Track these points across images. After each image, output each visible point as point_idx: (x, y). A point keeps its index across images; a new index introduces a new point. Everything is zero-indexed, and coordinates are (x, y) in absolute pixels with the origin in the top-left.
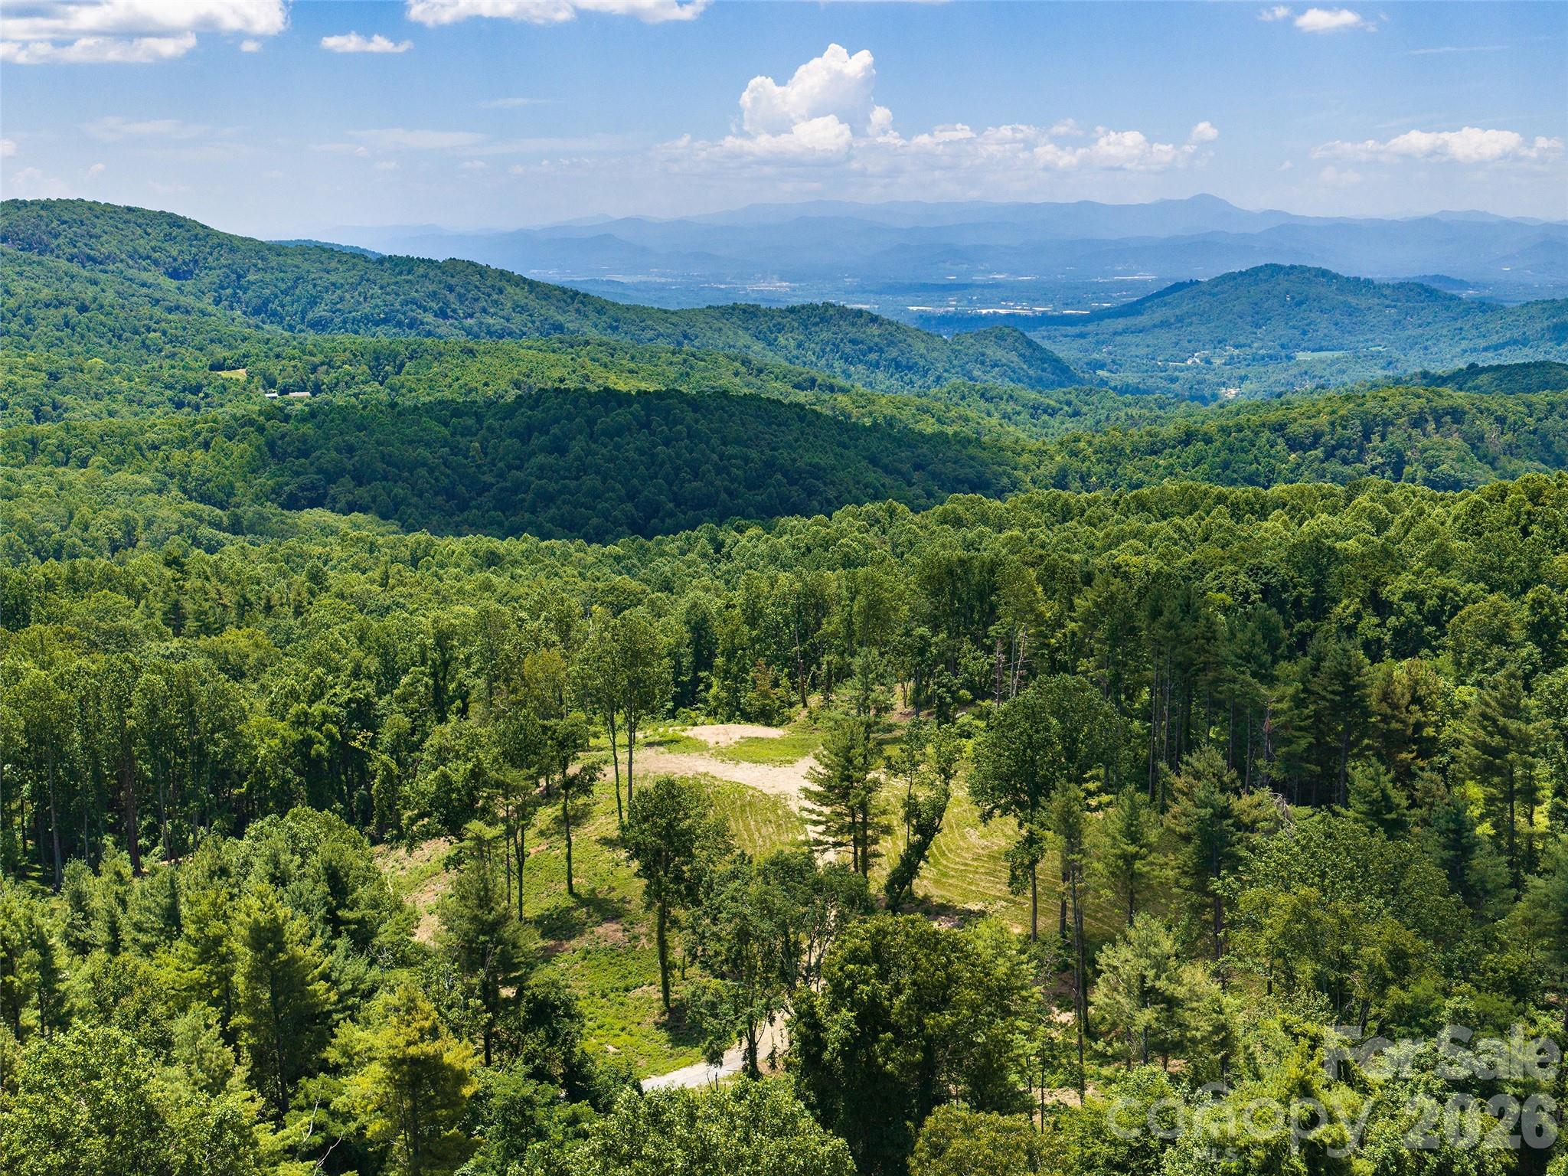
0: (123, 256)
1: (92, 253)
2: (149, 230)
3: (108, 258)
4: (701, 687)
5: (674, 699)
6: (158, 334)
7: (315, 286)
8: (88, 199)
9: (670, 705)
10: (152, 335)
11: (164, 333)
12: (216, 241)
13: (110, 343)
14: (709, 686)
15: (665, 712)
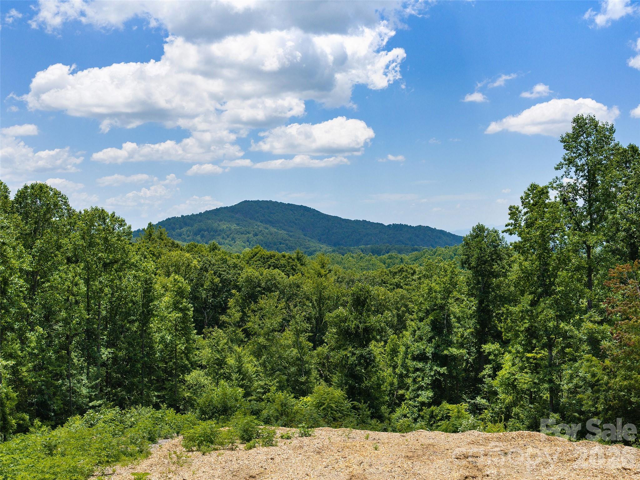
0: (283, 221)
1: (271, 219)
2: (295, 212)
3: (277, 221)
5: (434, 385)
6: (284, 245)
7: (360, 234)
8: (274, 200)
9: (426, 396)
11: (287, 245)
12: (321, 217)
15: (416, 407)
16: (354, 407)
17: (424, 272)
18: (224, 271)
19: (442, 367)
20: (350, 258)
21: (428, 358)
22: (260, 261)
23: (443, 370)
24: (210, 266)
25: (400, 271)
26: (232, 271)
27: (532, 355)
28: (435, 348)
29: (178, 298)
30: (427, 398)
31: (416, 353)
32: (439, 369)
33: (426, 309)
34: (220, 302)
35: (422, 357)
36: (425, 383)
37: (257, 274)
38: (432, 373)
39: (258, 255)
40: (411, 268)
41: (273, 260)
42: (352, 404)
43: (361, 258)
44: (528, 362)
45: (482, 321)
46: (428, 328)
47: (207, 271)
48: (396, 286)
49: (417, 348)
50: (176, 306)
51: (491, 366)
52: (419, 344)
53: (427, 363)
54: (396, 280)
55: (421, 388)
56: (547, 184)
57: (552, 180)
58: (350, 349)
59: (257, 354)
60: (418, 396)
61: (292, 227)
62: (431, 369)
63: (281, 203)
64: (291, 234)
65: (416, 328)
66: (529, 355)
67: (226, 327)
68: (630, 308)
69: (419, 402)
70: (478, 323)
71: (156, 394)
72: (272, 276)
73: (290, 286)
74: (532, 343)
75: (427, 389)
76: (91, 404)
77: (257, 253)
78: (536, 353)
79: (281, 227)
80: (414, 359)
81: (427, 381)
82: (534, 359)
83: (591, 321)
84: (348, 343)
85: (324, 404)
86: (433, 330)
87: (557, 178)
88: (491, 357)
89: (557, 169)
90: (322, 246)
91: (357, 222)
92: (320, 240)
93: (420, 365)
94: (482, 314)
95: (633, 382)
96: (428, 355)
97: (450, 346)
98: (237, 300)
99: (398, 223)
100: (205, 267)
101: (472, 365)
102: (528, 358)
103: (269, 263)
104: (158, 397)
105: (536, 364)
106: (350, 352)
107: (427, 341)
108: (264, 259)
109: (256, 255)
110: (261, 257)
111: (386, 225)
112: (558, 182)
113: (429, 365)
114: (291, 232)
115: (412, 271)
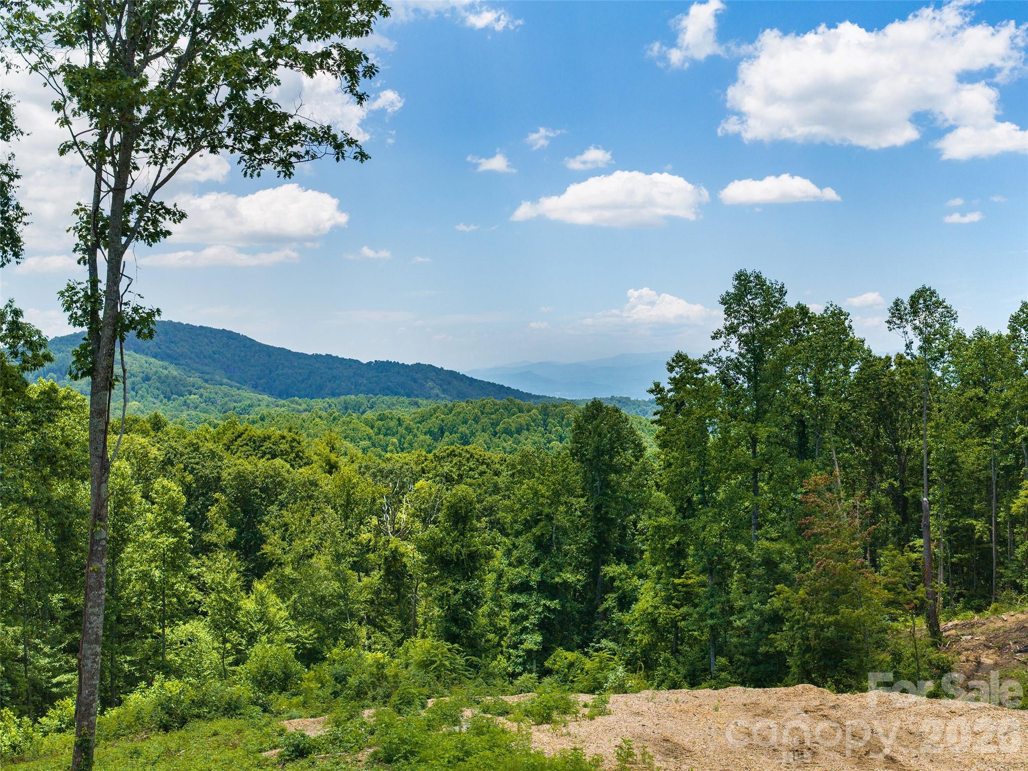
0: (193, 355)
1: (170, 352)
2: (213, 340)
3: (181, 356)
4: (610, 600)
5: (543, 626)
6: (197, 396)
7: (321, 378)
8: (175, 320)
9: (533, 641)
10: (192, 396)
11: (201, 396)
12: (257, 348)
13: (161, 401)
14: (626, 601)
15: (520, 657)
16: (471, 665)
17: (519, 467)
18: (197, 463)
19: (552, 600)
20: (318, 420)
21: (531, 588)
22: (247, 445)
23: (554, 604)
24: (175, 455)
25: (449, 455)
26: (209, 463)
27: (681, 581)
28: (542, 574)
29: (169, 514)
30: (535, 644)
31: (516, 582)
32: (548, 603)
33: (526, 519)
34: (195, 513)
35: (524, 587)
36: (531, 624)
37: (250, 468)
38: (540, 609)
39: (244, 436)
40: (467, 451)
41: (267, 444)
42: (467, 660)
43: (335, 419)
44: (676, 590)
45: (599, 533)
46: (531, 547)
47: (172, 465)
48: (446, 478)
49: (516, 574)
50: (165, 527)
51: (615, 595)
52: (519, 569)
53: (531, 595)
54: (446, 469)
55: (524, 630)
56: (702, 358)
57: (706, 353)
58: (451, 584)
59: (282, 592)
60: (521, 643)
61: (207, 365)
62: (538, 604)
63: (188, 325)
64: (207, 377)
65: (511, 547)
66: (677, 581)
67: (212, 551)
68: (832, 529)
69: (524, 650)
70: (594, 536)
71: (128, 658)
72: (274, 470)
73: (304, 485)
74: (679, 565)
75: (533, 631)
76: (54, 681)
77: (242, 434)
78: (686, 578)
79: (188, 365)
80: (512, 589)
81: (533, 619)
82: (683, 586)
83: (767, 539)
84: (446, 575)
85: (435, 662)
86: (536, 549)
87: (714, 351)
88: (617, 583)
89: (713, 338)
90: (260, 397)
91: (317, 357)
92: (255, 387)
93: (522, 599)
94: (600, 524)
95: (839, 617)
96: (532, 583)
97: (561, 571)
98: (222, 510)
99: (384, 359)
100: (169, 458)
101: (581, 594)
102: (675, 586)
103: (263, 448)
104: (131, 663)
105: (686, 593)
106: (451, 588)
107: (530, 564)
108: (254, 442)
109: (240, 436)
110: (250, 440)
111: (365, 362)
112: (715, 356)
113: (534, 598)
114: (208, 373)
115: (468, 456)
